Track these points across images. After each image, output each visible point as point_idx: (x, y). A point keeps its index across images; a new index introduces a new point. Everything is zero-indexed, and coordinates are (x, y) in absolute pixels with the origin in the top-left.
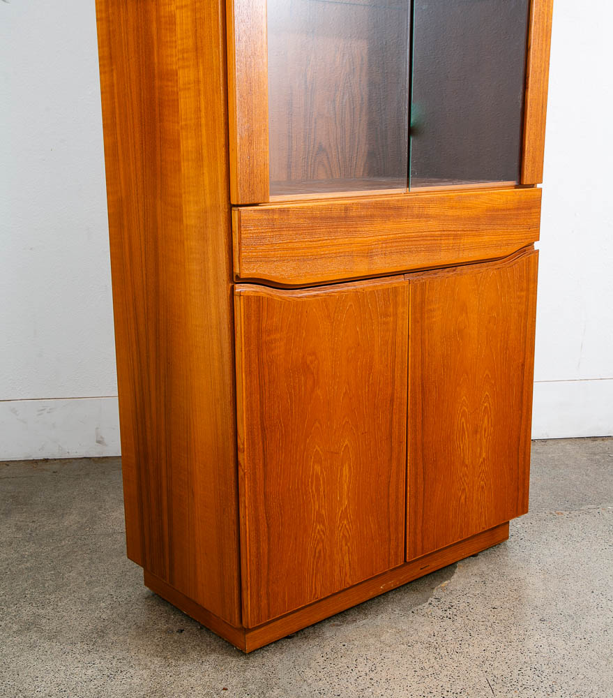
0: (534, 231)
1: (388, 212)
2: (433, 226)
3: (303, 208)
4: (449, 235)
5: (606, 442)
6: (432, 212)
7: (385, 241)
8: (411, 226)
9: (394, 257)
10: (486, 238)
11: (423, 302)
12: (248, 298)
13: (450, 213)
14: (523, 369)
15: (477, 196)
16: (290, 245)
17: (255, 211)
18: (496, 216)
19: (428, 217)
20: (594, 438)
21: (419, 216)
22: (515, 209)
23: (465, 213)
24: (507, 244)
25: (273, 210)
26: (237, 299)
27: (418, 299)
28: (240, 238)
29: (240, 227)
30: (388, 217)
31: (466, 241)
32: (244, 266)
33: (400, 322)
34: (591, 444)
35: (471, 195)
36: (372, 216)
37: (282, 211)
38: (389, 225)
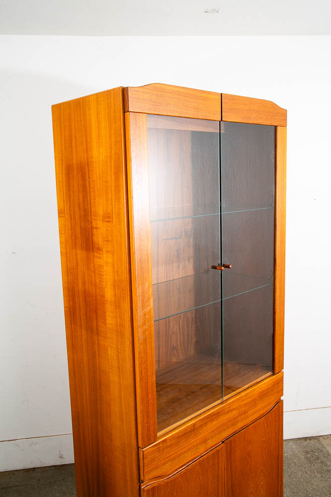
0: (281, 392)
1: (213, 417)
2: (235, 413)
3: (173, 435)
4: (242, 414)
5: (312, 442)
6: (234, 407)
7: (213, 431)
8: (224, 419)
9: (217, 436)
10: (259, 407)
11: (231, 450)
12: (148, 490)
13: (243, 403)
14: (278, 459)
15: (254, 390)
16: (168, 455)
17: (150, 447)
18: (263, 395)
19: (232, 410)
20: (305, 439)
21: (228, 412)
22: (271, 387)
23: (249, 400)
24: (269, 405)
25: (159, 443)
26: (142, 492)
27: (229, 450)
28: (144, 464)
29: (143, 458)
30: (214, 420)
31: (250, 412)
32: (146, 476)
33: (220, 465)
34: (305, 443)
35: (252, 390)
36: (206, 423)
37: (163, 441)
38: (214, 422)
